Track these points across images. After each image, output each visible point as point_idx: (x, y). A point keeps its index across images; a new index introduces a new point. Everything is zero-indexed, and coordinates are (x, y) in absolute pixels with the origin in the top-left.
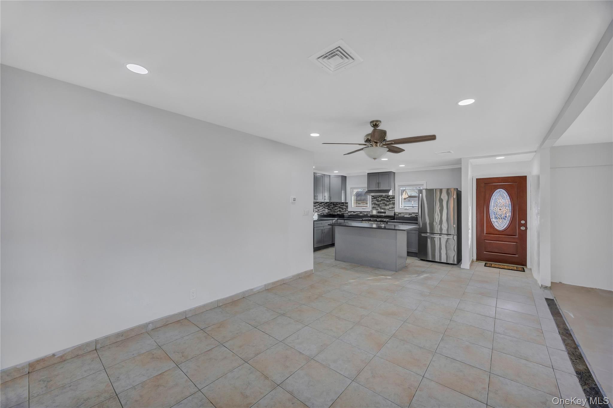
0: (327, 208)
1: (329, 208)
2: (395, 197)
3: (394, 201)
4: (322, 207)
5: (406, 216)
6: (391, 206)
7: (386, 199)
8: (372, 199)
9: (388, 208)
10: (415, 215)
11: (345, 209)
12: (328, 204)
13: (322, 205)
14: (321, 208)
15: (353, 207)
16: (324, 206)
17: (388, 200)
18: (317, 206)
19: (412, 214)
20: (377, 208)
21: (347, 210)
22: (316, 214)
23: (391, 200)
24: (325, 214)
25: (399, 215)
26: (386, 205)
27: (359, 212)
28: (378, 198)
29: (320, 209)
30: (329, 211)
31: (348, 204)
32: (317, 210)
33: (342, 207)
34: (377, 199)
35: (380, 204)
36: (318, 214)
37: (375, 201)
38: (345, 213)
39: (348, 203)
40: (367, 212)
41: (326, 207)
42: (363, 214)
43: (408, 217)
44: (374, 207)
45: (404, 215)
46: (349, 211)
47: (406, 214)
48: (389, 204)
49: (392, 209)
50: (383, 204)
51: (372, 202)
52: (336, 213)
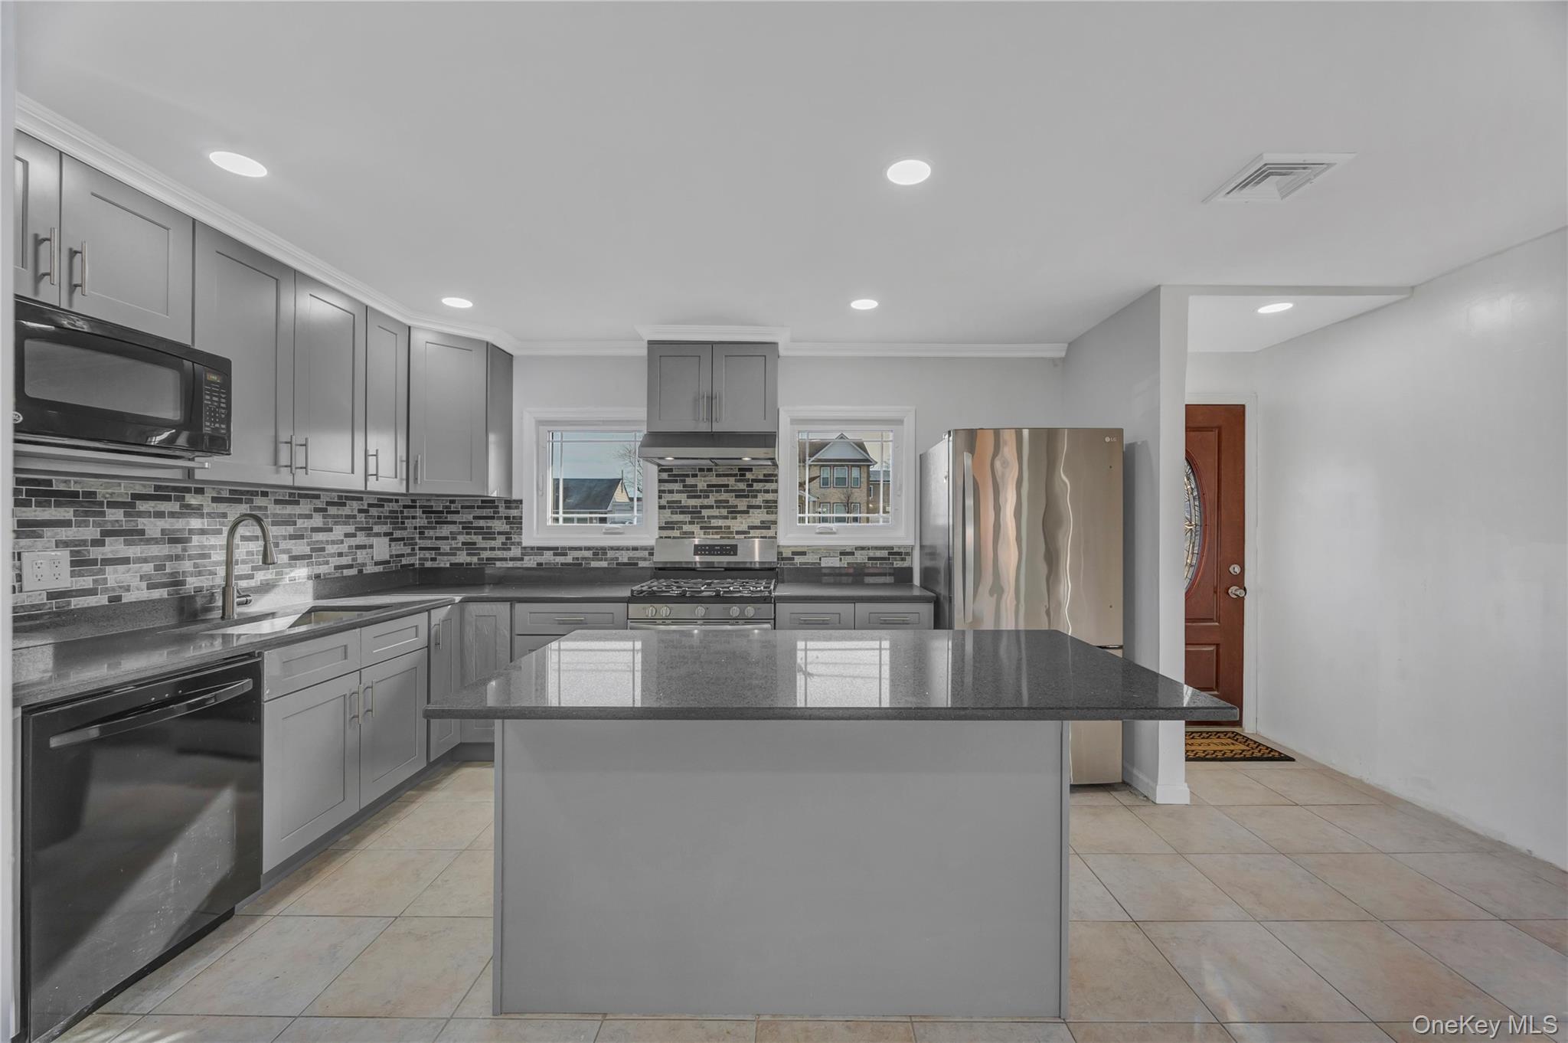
0: (386, 534)
1: (397, 534)
2: (776, 475)
3: (776, 491)
4: (351, 529)
5: (826, 563)
6: (757, 517)
7: (731, 481)
8: (660, 481)
9: (744, 527)
10: (870, 559)
11: (500, 533)
12: (394, 506)
13: (346, 511)
14: (339, 531)
15: (550, 523)
16: (361, 517)
17: (742, 486)
18: (309, 517)
19: (852, 554)
20: (686, 528)
21: (515, 538)
22: (301, 572)
23: (756, 486)
24: (370, 569)
25: (798, 560)
26: (734, 512)
27: (588, 549)
28: (696, 476)
29: (333, 542)
30: (399, 548)
31: (525, 505)
32: (307, 550)
33: (482, 523)
34: (690, 481)
35: (702, 507)
36: (318, 576)
37: (679, 492)
38: (505, 559)
39: (521, 502)
40: (635, 549)
41: (376, 529)
42: (612, 559)
43: (838, 566)
44: (672, 523)
45: (820, 559)
46: (525, 548)
47: (827, 555)
48: (750, 507)
49: (765, 532)
50: (718, 507)
51: (660, 497)
52: (451, 564)
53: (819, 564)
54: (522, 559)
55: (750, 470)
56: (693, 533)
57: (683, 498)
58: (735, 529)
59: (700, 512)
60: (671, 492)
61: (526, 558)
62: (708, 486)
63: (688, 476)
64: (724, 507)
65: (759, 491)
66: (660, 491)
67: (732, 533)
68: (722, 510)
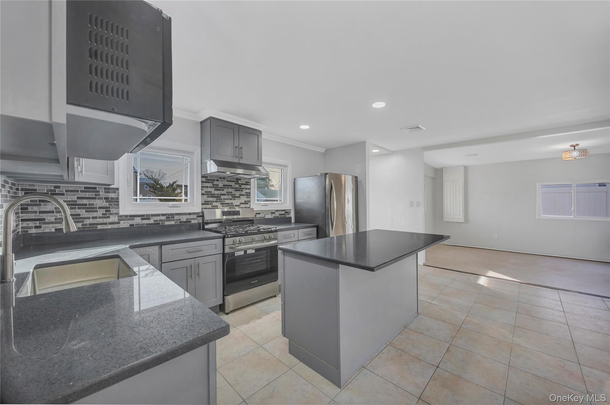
2: (250, 183)
3: (250, 189)
5: (267, 217)
6: (243, 199)
7: (233, 184)
8: (202, 182)
9: (238, 203)
10: (280, 215)
11: (100, 208)
15: (133, 201)
17: (237, 186)
19: (274, 213)
20: (214, 204)
21: (113, 211)
23: (243, 186)
25: (259, 216)
26: (234, 197)
27: (163, 215)
28: (218, 180)
31: (120, 191)
33: (85, 201)
34: (215, 183)
35: (221, 195)
37: (210, 187)
38: (106, 224)
39: (118, 189)
40: (190, 214)
42: (177, 220)
43: (270, 218)
44: (207, 201)
45: (265, 215)
46: (121, 216)
47: (267, 214)
48: (240, 195)
49: (246, 206)
50: (228, 195)
51: (202, 190)
52: (56, 230)
53: (265, 217)
54: (119, 223)
55: (240, 180)
56: (217, 206)
57: (212, 190)
58: (235, 204)
59: (220, 197)
60: (207, 187)
61: (122, 222)
62: (224, 185)
63: (214, 180)
64: (230, 195)
65: (244, 189)
66: (202, 187)
67: (233, 206)
68: (230, 196)
